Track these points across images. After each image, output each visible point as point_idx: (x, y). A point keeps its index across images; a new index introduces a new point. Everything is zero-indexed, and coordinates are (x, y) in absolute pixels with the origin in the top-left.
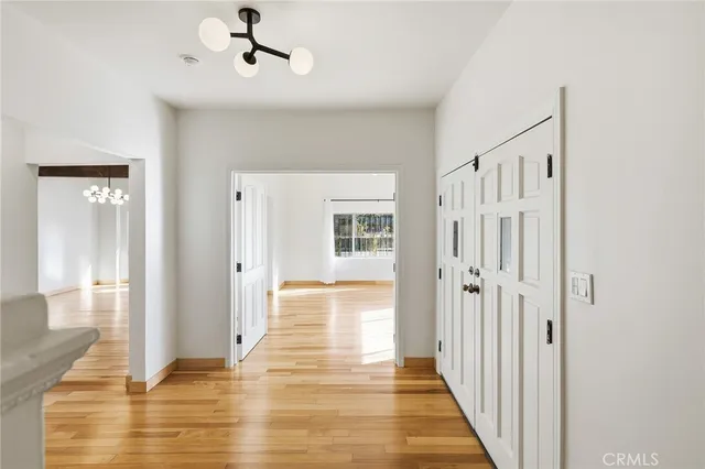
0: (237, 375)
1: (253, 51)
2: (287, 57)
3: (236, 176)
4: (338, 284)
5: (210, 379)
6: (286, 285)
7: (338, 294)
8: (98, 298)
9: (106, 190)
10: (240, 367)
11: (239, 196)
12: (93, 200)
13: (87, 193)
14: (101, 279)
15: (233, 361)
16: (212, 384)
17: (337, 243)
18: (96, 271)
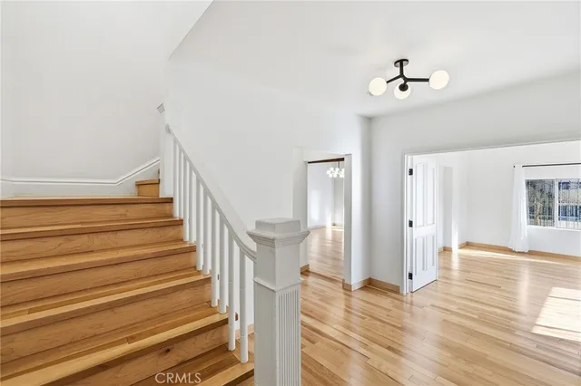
0: (409, 301)
1: (405, 82)
2: (427, 80)
3: (408, 158)
4: (531, 253)
5: (388, 296)
6: (467, 245)
7: (531, 264)
8: (334, 233)
9: (337, 169)
10: (412, 296)
11: (411, 172)
12: (331, 176)
13: (328, 172)
14: (337, 222)
15: (405, 290)
16: (389, 300)
17: (532, 210)
18: (334, 218)
